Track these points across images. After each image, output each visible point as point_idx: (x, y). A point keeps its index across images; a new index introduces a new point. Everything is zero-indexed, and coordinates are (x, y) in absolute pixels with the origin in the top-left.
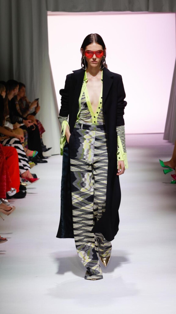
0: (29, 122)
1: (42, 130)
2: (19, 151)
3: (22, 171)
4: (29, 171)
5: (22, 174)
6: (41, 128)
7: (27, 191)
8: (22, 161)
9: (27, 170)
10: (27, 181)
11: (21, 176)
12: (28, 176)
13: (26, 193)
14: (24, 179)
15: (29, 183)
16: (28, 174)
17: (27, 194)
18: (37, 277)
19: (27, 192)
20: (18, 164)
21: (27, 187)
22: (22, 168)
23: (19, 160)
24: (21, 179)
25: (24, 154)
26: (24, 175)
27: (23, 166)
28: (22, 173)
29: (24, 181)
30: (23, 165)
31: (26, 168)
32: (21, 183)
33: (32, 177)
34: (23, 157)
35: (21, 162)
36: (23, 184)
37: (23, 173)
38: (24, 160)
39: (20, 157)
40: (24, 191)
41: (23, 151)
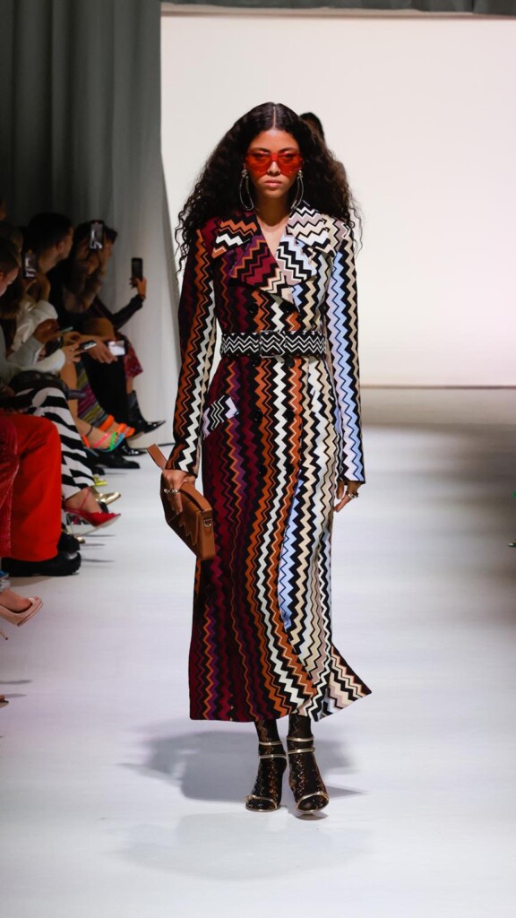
1: (134, 368)
2: (62, 430)
3: (69, 491)
5: (68, 499)
6: (129, 360)
7: (83, 552)
8: (67, 459)
9: (83, 486)
12: (84, 508)
14: (72, 515)
16: (84, 501)
17: (83, 563)
18: (103, 819)
19: (82, 558)
20: (59, 469)
23: (62, 458)
24: (64, 516)
25: (76, 436)
26: (75, 504)
27: (70, 474)
28: (66, 497)
30: (72, 471)
31: (79, 480)
32: (64, 527)
33: (96, 511)
34: (73, 448)
35: (64, 463)
37: (71, 497)
38: (76, 457)
41: (73, 428)
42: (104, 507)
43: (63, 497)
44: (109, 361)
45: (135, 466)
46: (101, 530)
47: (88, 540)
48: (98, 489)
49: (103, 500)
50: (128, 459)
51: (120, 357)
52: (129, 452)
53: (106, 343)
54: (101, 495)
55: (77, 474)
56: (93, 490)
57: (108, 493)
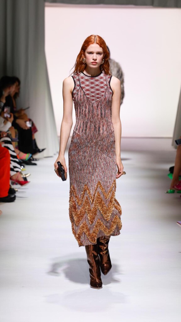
3: (12, 173)
5: (12, 176)
12: (18, 179)
14: (14, 181)
19: (16, 196)
22: (12, 170)
25: (15, 154)
26: (14, 178)
27: (13, 167)
31: (16, 169)
34: (14, 158)
35: (11, 163)
38: (15, 161)
39: (11, 158)
41: (14, 151)
42: (25, 179)
44: (26, 129)
45: (35, 164)
46: (24, 187)
47: (19, 190)
48: (22, 172)
49: (24, 176)
50: (33, 162)
51: (30, 128)
52: (33, 160)
53: (25, 122)
54: (24, 174)
56: (21, 173)
57: (26, 173)
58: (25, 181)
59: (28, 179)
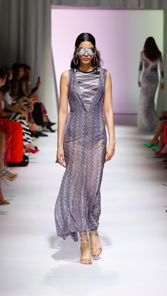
0: (33, 100)
2: (23, 126)
4: (31, 144)
7: (30, 160)
8: (25, 134)
9: (30, 142)
10: (29, 152)
11: (24, 147)
12: (30, 148)
13: (28, 162)
14: (27, 150)
15: (31, 153)
16: (30, 146)
18: (36, 235)
20: (22, 137)
21: (29, 157)
22: (25, 140)
23: (24, 134)
24: (24, 150)
25: (28, 128)
26: (27, 147)
27: (26, 139)
29: (27, 152)
31: (29, 140)
32: (24, 153)
33: (34, 149)
34: (27, 131)
35: (24, 135)
36: (26, 154)
38: (28, 134)
39: (24, 131)
40: (26, 161)
41: (27, 126)
42: (36, 148)
43: (24, 145)
55: (28, 139)
58: (36, 150)
59: (39, 148)
